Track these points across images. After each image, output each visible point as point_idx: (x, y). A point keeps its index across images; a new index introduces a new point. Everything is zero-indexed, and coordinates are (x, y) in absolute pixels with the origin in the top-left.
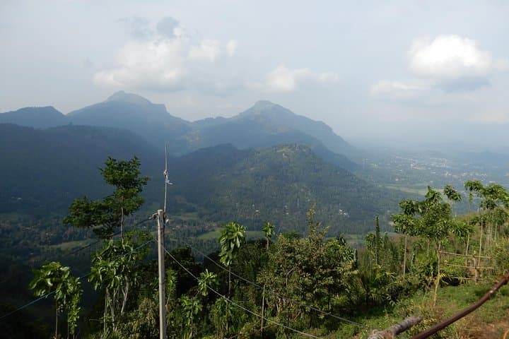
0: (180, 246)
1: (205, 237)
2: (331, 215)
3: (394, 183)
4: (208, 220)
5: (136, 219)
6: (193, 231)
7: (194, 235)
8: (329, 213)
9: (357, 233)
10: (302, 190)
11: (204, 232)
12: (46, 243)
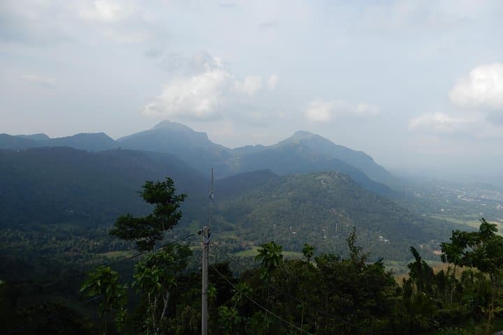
0: (217, 261)
1: (241, 254)
2: (371, 240)
3: (439, 213)
4: (245, 239)
5: (176, 234)
6: (231, 248)
7: (232, 252)
8: (369, 239)
9: (398, 260)
10: (341, 215)
11: (241, 249)
12: (93, 251)
